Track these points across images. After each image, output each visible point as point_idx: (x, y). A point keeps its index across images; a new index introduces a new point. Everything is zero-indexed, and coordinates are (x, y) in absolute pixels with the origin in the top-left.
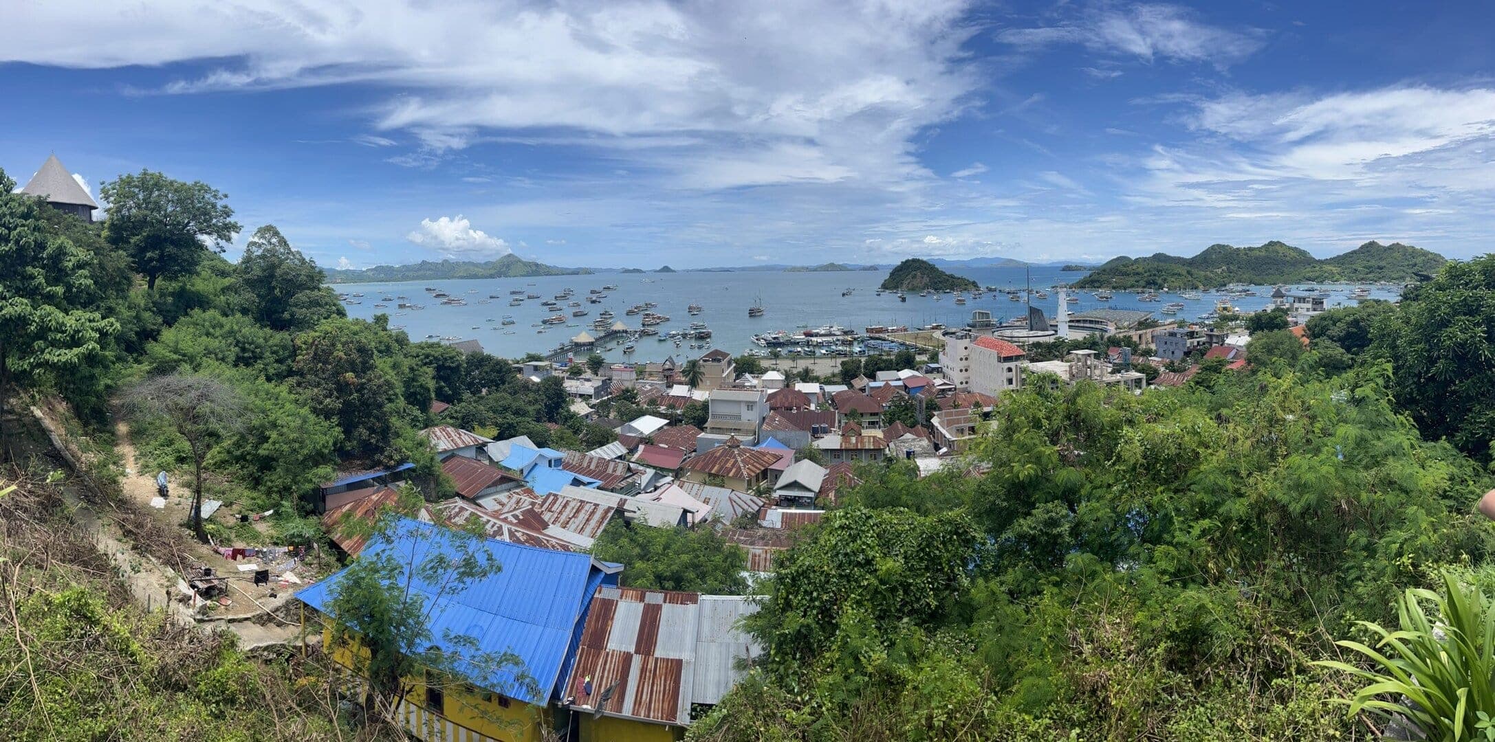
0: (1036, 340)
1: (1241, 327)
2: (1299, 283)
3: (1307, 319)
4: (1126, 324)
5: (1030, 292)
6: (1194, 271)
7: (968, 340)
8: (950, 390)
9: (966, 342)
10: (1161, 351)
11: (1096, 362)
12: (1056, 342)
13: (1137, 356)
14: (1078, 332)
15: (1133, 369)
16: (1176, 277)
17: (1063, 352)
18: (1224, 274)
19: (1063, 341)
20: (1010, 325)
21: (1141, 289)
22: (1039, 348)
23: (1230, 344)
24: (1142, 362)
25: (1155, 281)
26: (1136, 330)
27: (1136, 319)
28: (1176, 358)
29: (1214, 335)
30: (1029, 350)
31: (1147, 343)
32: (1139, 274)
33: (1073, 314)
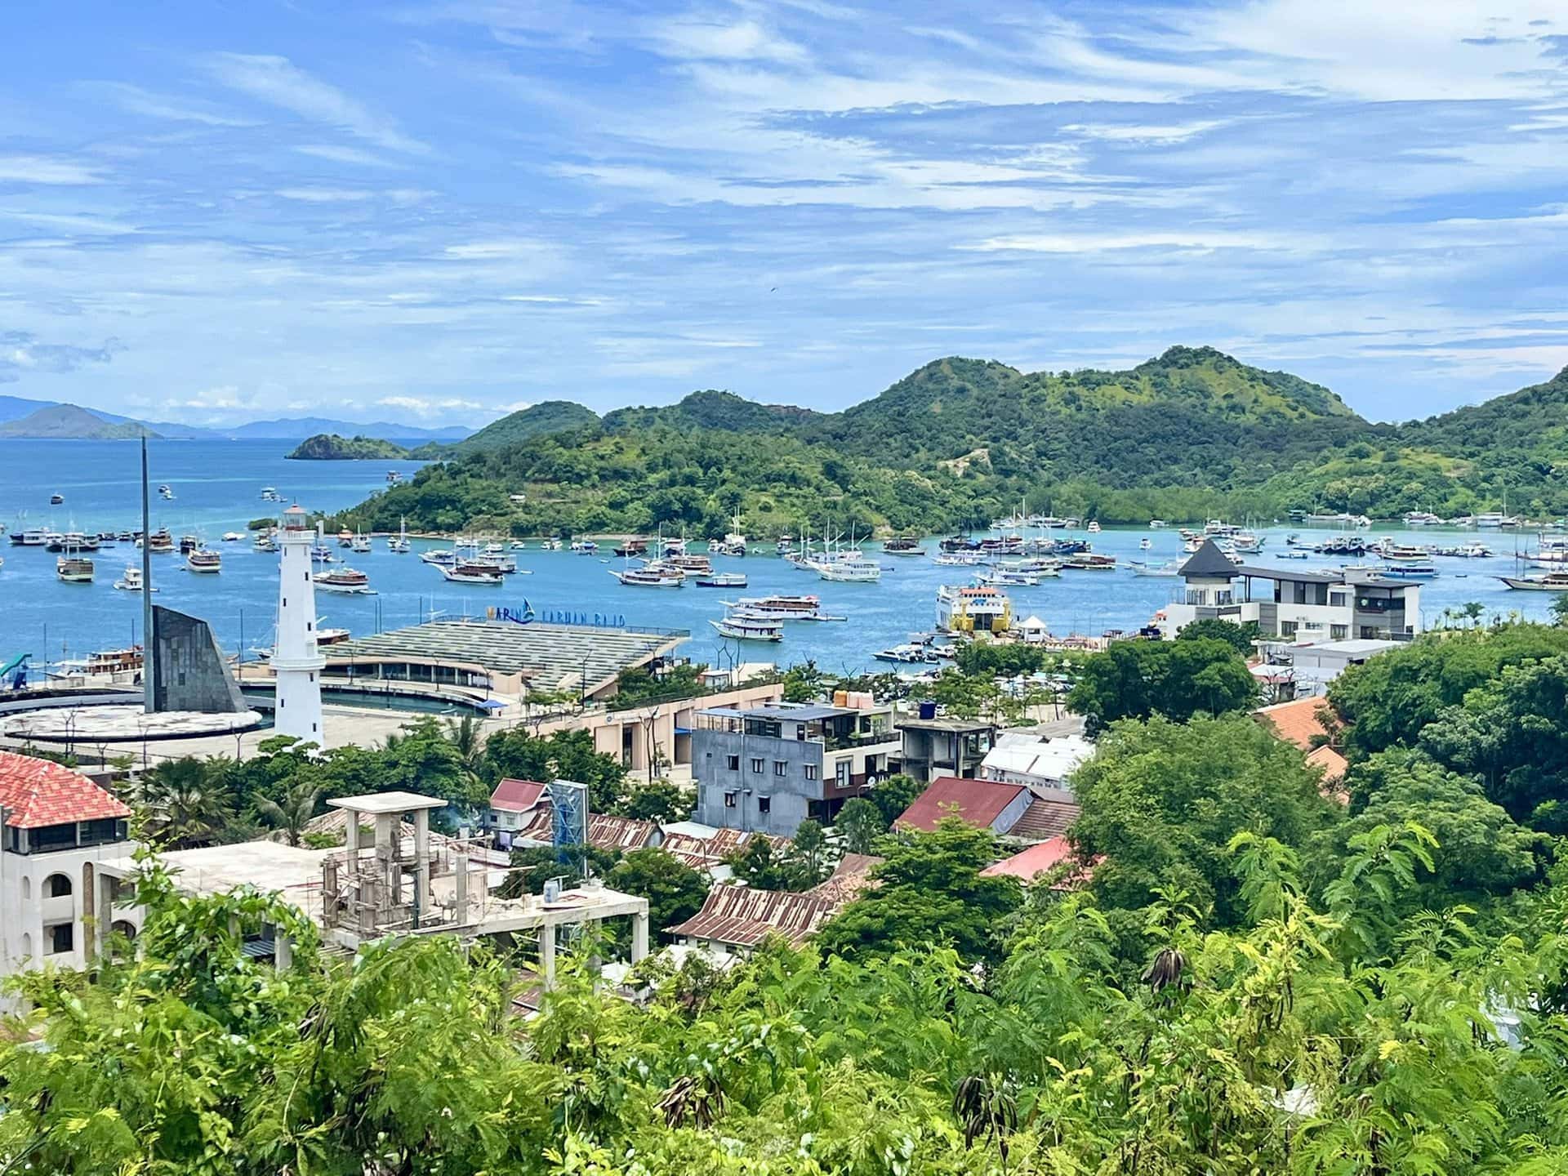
0: (177, 750)
1: (1050, 698)
2: (1297, 520)
3: (1331, 673)
4: (569, 681)
5: (152, 545)
6: (858, 467)
10: (715, 797)
11: (437, 845)
12: (268, 760)
13: (611, 815)
14: (359, 715)
15: (597, 874)
16: (780, 487)
17: (298, 804)
18: (982, 478)
19: (299, 756)
20: (60, 685)
21: (634, 538)
22: (195, 784)
23: (1003, 772)
24: (631, 844)
25: (693, 504)
26: (609, 707)
27: (611, 662)
28: (778, 827)
29: (939, 732)
30: (146, 795)
31: (655, 763)
32: (625, 477)
33: (343, 638)
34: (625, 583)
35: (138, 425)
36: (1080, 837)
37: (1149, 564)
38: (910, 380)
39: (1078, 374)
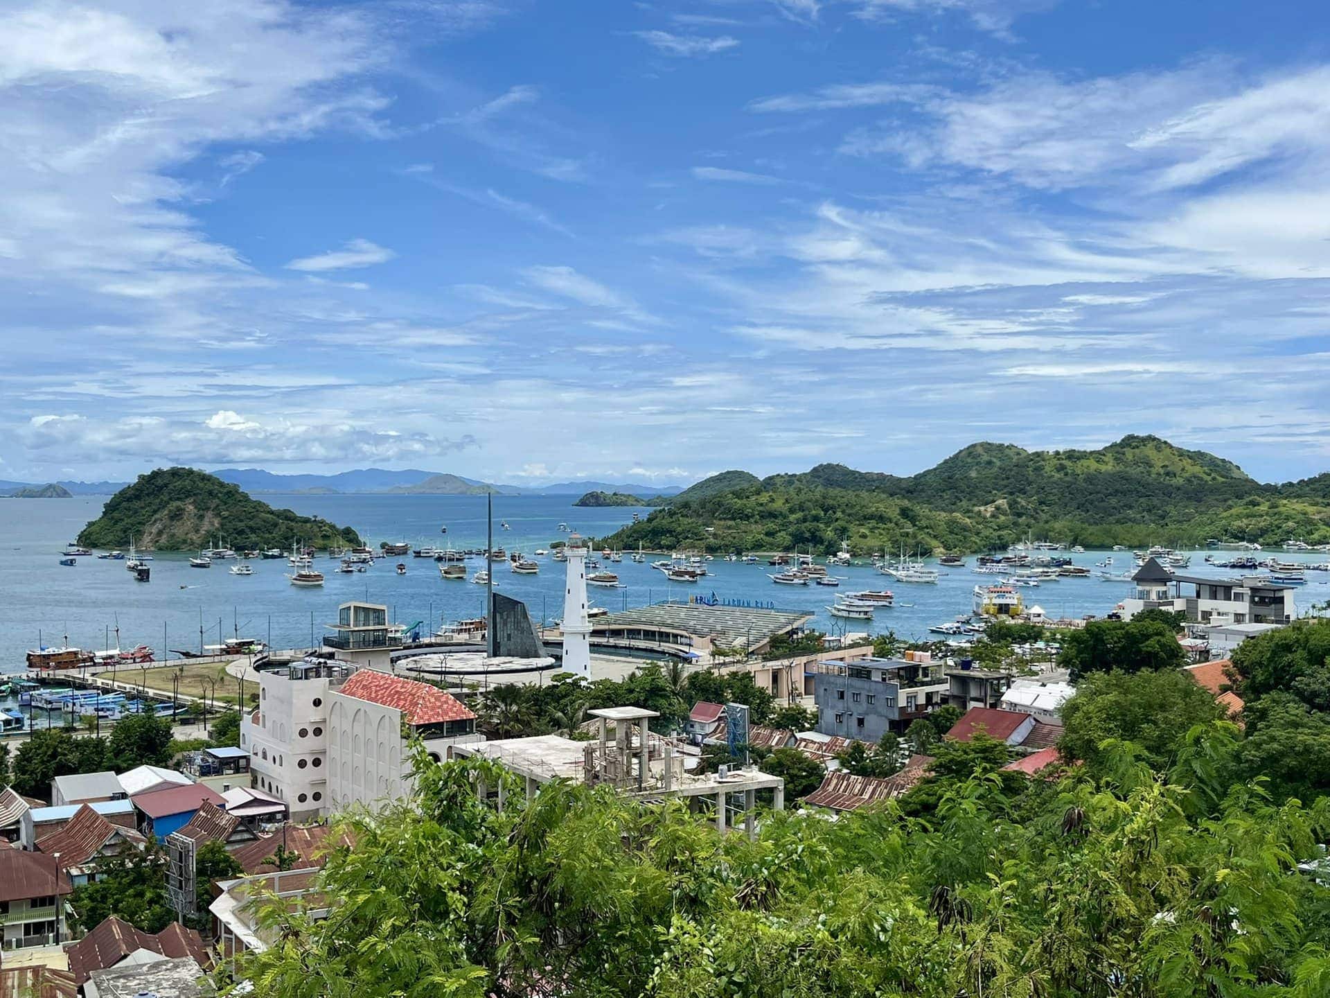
0: (505, 679)
1: (1046, 658)
2: (1210, 546)
3: (1234, 643)
4: (739, 642)
5: (494, 557)
6: (922, 510)
7: (324, 681)
8: (271, 818)
9: (318, 686)
10: (829, 716)
11: (655, 741)
12: (557, 687)
13: (765, 726)
14: (613, 661)
15: (755, 762)
16: (873, 523)
17: (574, 714)
18: (1003, 518)
19: (575, 684)
20: (439, 640)
21: (781, 554)
22: (514, 701)
23: (1016, 705)
24: (777, 744)
25: (817, 533)
26: (764, 658)
27: (765, 630)
28: (869, 736)
29: (974, 678)
30: (486, 706)
31: (793, 694)
32: (775, 517)
33: (604, 613)
34: (775, 582)
35: (488, 486)
36: (1065, 748)
37: (1114, 574)
38: (956, 456)
39: (1065, 452)
